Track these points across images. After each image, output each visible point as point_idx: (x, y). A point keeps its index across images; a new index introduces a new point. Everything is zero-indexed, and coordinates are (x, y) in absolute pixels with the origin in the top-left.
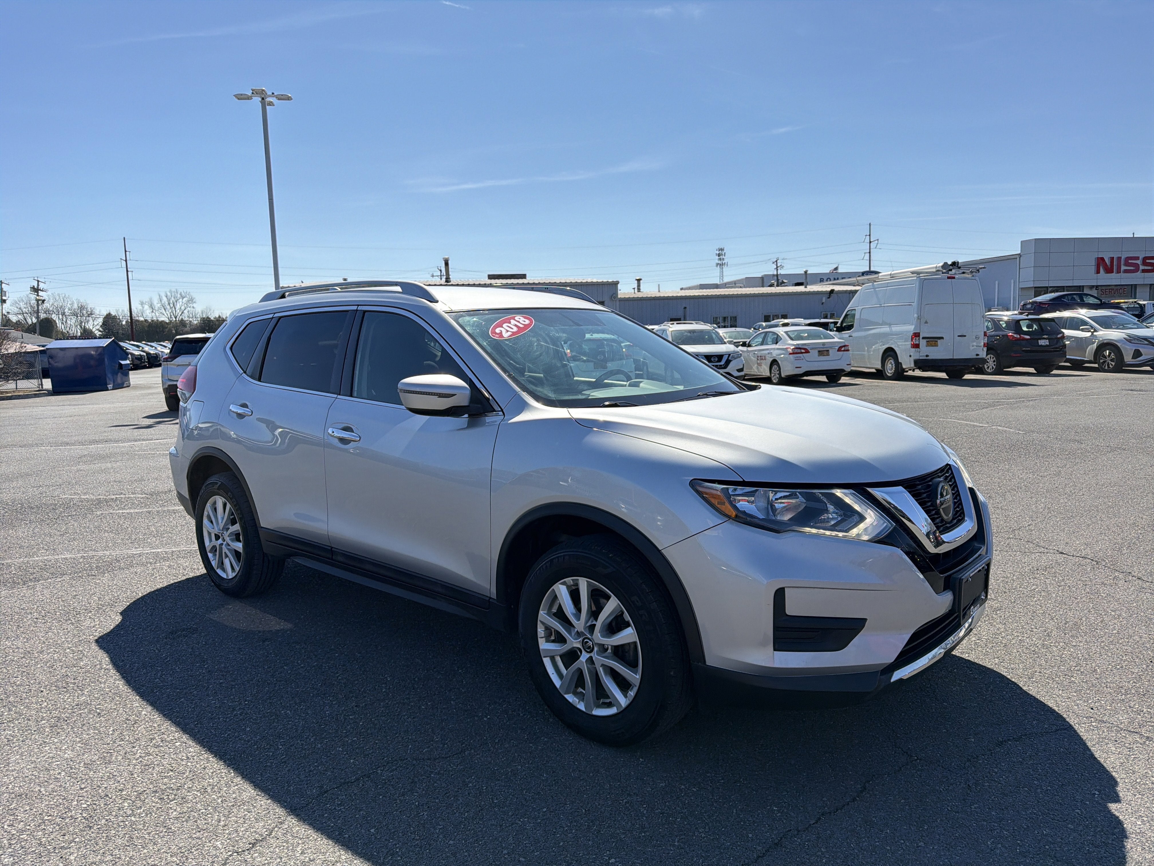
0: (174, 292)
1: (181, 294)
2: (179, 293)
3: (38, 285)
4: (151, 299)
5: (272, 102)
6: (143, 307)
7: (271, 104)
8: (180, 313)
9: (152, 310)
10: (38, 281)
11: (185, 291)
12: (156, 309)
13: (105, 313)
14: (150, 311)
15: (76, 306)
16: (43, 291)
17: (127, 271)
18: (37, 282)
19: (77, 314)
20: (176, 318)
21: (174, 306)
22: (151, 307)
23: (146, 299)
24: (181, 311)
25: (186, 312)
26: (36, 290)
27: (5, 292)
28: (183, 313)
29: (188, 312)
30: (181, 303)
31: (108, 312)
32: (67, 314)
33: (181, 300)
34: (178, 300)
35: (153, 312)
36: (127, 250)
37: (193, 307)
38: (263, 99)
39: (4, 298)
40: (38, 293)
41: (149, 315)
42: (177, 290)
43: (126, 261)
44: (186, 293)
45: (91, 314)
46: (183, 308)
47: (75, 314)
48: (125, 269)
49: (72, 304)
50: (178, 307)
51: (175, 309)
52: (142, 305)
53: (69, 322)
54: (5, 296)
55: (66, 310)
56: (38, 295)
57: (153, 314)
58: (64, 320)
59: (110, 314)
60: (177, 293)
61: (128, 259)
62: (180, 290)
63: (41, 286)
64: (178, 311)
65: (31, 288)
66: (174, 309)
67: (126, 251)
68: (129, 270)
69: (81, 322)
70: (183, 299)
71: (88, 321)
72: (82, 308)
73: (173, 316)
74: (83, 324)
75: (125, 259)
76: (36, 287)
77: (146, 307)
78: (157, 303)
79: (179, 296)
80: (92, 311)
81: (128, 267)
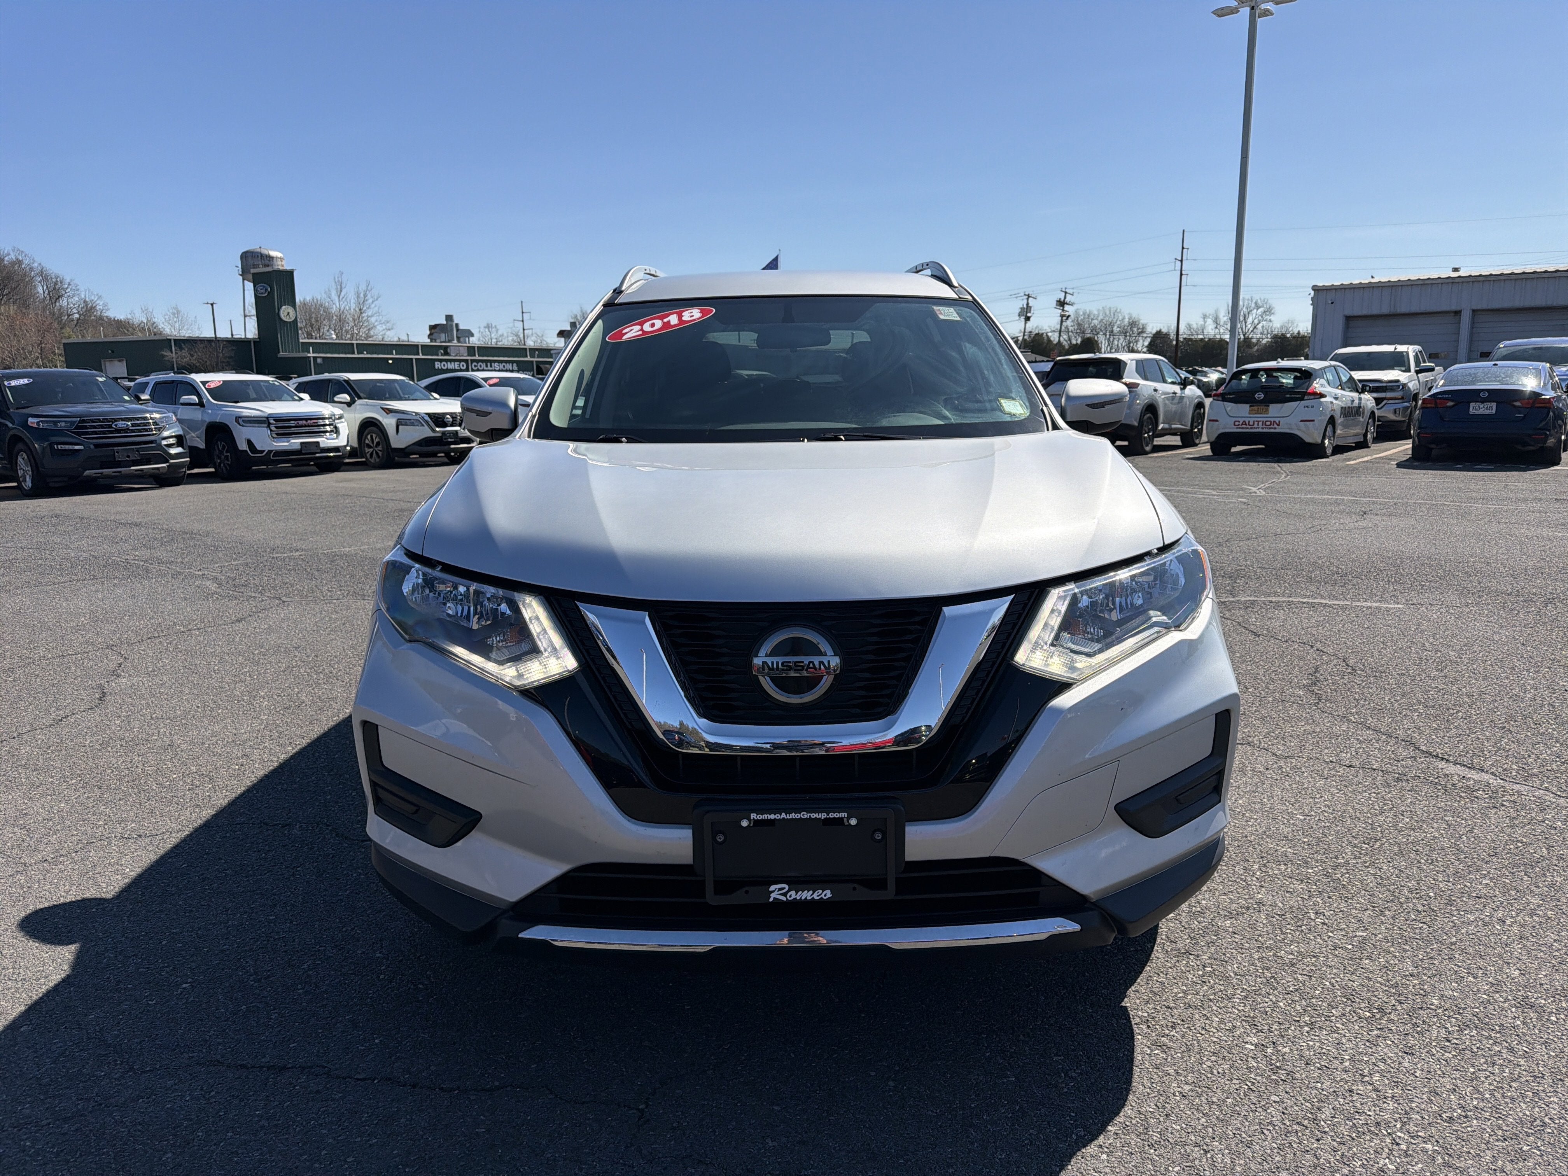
0: (1248, 300)
1: (1256, 303)
2: (1254, 301)
3: (1065, 298)
4: (1217, 311)
5: (1268, 10)
6: (1205, 322)
7: (1267, 13)
8: (1251, 329)
9: (1215, 325)
10: (1066, 293)
11: (1262, 298)
12: (1222, 323)
13: (1154, 331)
14: (1214, 326)
15: (1126, 321)
16: (1069, 304)
17: (1181, 274)
18: (1064, 294)
19: (1126, 333)
20: (1244, 335)
21: (1245, 319)
22: (1216, 321)
23: (1210, 311)
24: (1253, 326)
25: (1259, 326)
26: (1061, 304)
27: (1031, 307)
28: (1255, 327)
29: (1263, 327)
30: (1254, 315)
31: (1158, 330)
32: (1115, 331)
33: (1255, 310)
34: (1251, 311)
35: (1216, 328)
36: (1185, 246)
37: (1270, 321)
38: (1253, 8)
39: (1029, 315)
40: (1064, 307)
41: (1211, 331)
42: (1252, 297)
43: (1181, 261)
44: (1264, 299)
45: (1143, 332)
46: (1256, 321)
47: (1124, 333)
48: (1179, 272)
49: (1124, 318)
50: (1250, 320)
51: (1246, 323)
52: (1204, 318)
53: (1116, 342)
54: (1030, 312)
55: (1115, 328)
56: (1063, 310)
57: (1217, 331)
58: (1111, 340)
59: (1160, 330)
60: (1252, 301)
61: (1184, 258)
62: (1256, 297)
63: (1069, 298)
64: (1249, 326)
65: (1057, 301)
66: (1244, 323)
67: (1183, 248)
68: (1183, 273)
69: (1129, 343)
70: (1257, 310)
71: (1137, 342)
72: (1133, 324)
73: (1241, 333)
74: (1131, 345)
75: (1180, 259)
76: (1062, 300)
77: (1210, 322)
78: (1224, 316)
79: (1253, 305)
80: (1143, 328)
81: (1183, 268)
